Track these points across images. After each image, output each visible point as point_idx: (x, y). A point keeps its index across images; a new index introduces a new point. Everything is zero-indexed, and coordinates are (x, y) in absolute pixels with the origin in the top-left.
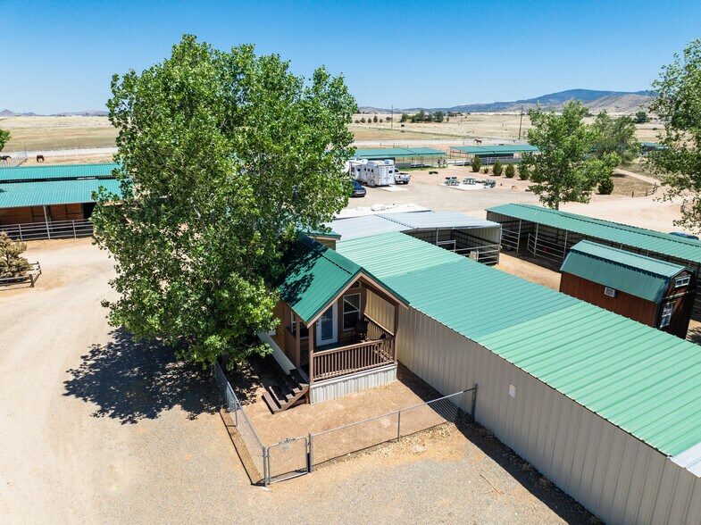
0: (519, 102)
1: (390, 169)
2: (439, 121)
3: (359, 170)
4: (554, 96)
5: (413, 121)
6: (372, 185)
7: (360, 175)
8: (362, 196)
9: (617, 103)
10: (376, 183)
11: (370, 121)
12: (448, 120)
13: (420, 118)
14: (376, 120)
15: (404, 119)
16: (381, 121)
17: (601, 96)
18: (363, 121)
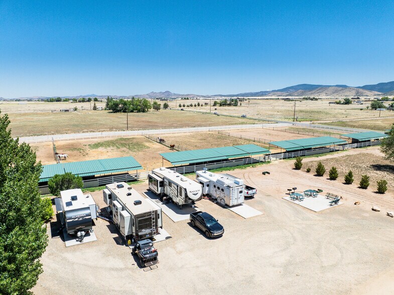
0: (273, 91)
1: (240, 190)
2: (236, 105)
3: (208, 186)
4: (292, 88)
5: (221, 105)
6: (223, 203)
7: (209, 190)
8: (220, 236)
9: (326, 91)
10: (227, 202)
11: (195, 106)
12: (241, 104)
13: (223, 104)
14: (199, 105)
15: (215, 104)
16: (202, 106)
17: (317, 88)
18: (191, 105)
